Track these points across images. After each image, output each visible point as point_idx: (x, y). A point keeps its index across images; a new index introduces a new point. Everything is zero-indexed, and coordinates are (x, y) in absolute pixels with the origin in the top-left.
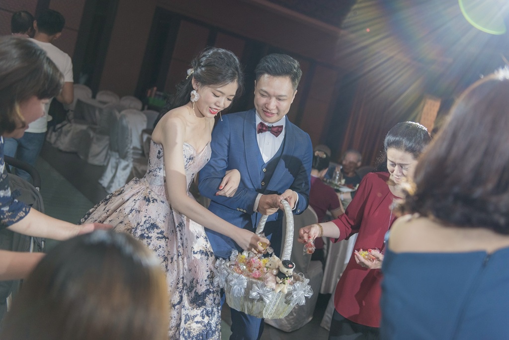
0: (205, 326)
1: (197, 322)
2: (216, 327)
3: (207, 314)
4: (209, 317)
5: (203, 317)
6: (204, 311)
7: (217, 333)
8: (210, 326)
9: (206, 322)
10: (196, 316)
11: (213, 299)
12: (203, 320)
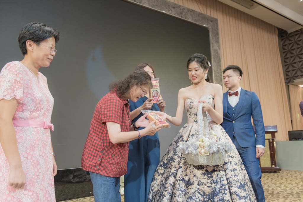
0: (212, 189)
1: (208, 187)
2: (219, 191)
3: (214, 182)
4: (215, 184)
5: (212, 184)
6: (212, 181)
7: (220, 194)
8: (216, 189)
9: (213, 187)
10: (207, 183)
11: (217, 174)
12: (211, 186)
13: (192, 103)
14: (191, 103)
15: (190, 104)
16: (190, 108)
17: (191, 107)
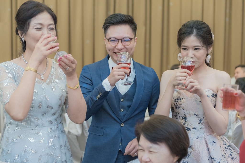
13: (180, 99)
14: (178, 99)
15: (176, 101)
16: (177, 108)
17: (179, 106)
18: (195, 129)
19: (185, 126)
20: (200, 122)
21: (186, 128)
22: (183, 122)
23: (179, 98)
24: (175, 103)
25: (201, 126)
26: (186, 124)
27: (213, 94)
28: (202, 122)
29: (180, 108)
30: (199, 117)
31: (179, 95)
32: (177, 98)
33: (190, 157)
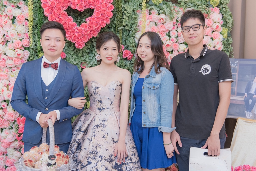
18: (108, 108)
19: (101, 107)
20: (112, 104)
21: (102, 108)
22: (100, 104)
23: (97, 87)
24: (94, 91)
25: (112, 106)
26: (102, 105)
27: (120, 84)
28: (113, 103)
29: (97, 94)
30: (111, 100)
31: (96, 85)
32: (95, 87)
33: (106, 127)
